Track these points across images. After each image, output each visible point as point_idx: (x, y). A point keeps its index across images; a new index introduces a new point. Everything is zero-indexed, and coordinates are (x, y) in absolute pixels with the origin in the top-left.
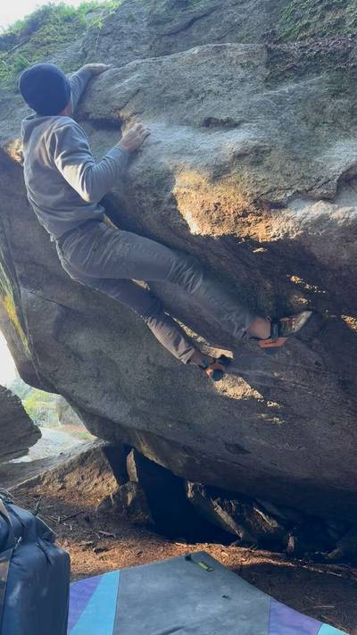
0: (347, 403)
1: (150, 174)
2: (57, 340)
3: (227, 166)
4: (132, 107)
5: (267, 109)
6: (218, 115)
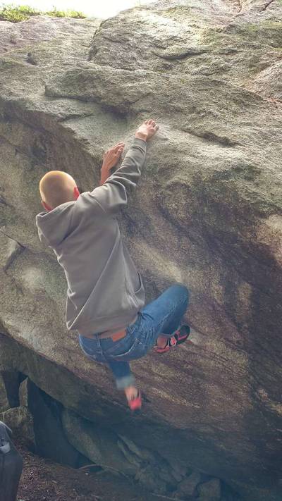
0: (249, 378)
1: (155, 162)
2: (6, 273)
3: (226, 174)
4: (142, 105)
5: (256, 140)
6: (216, 132)
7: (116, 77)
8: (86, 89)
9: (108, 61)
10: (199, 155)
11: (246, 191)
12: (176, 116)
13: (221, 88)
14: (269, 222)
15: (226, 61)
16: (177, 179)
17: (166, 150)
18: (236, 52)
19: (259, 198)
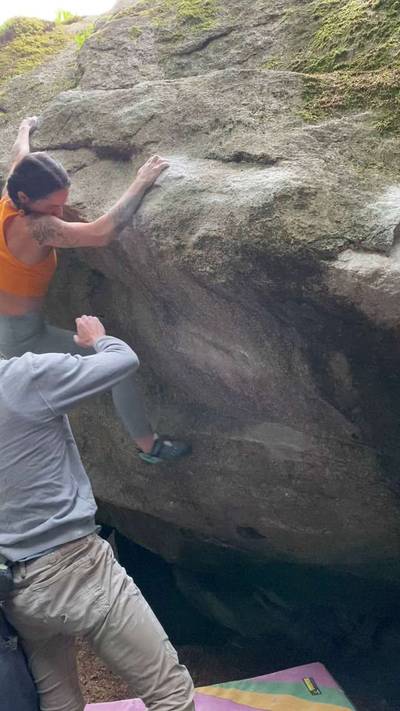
0: (384, 481)
3: (266, 209)
4: (146, 135)
5: (308, 146)
6: (250, 150)
7: (107, 103)
8: (71, 132)
9: (99, 81)
10: (229, 189)
11: (299, 227)
12: (193, 138)
13: (253, 80)
14: (338, 265)
15: (264, 34)
16: (203, 232)
17: (183, 192)
18: (277, 16)
19: (319, 232)
